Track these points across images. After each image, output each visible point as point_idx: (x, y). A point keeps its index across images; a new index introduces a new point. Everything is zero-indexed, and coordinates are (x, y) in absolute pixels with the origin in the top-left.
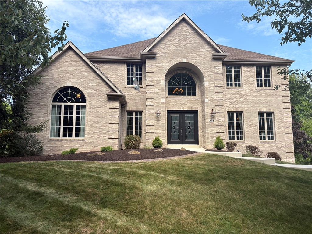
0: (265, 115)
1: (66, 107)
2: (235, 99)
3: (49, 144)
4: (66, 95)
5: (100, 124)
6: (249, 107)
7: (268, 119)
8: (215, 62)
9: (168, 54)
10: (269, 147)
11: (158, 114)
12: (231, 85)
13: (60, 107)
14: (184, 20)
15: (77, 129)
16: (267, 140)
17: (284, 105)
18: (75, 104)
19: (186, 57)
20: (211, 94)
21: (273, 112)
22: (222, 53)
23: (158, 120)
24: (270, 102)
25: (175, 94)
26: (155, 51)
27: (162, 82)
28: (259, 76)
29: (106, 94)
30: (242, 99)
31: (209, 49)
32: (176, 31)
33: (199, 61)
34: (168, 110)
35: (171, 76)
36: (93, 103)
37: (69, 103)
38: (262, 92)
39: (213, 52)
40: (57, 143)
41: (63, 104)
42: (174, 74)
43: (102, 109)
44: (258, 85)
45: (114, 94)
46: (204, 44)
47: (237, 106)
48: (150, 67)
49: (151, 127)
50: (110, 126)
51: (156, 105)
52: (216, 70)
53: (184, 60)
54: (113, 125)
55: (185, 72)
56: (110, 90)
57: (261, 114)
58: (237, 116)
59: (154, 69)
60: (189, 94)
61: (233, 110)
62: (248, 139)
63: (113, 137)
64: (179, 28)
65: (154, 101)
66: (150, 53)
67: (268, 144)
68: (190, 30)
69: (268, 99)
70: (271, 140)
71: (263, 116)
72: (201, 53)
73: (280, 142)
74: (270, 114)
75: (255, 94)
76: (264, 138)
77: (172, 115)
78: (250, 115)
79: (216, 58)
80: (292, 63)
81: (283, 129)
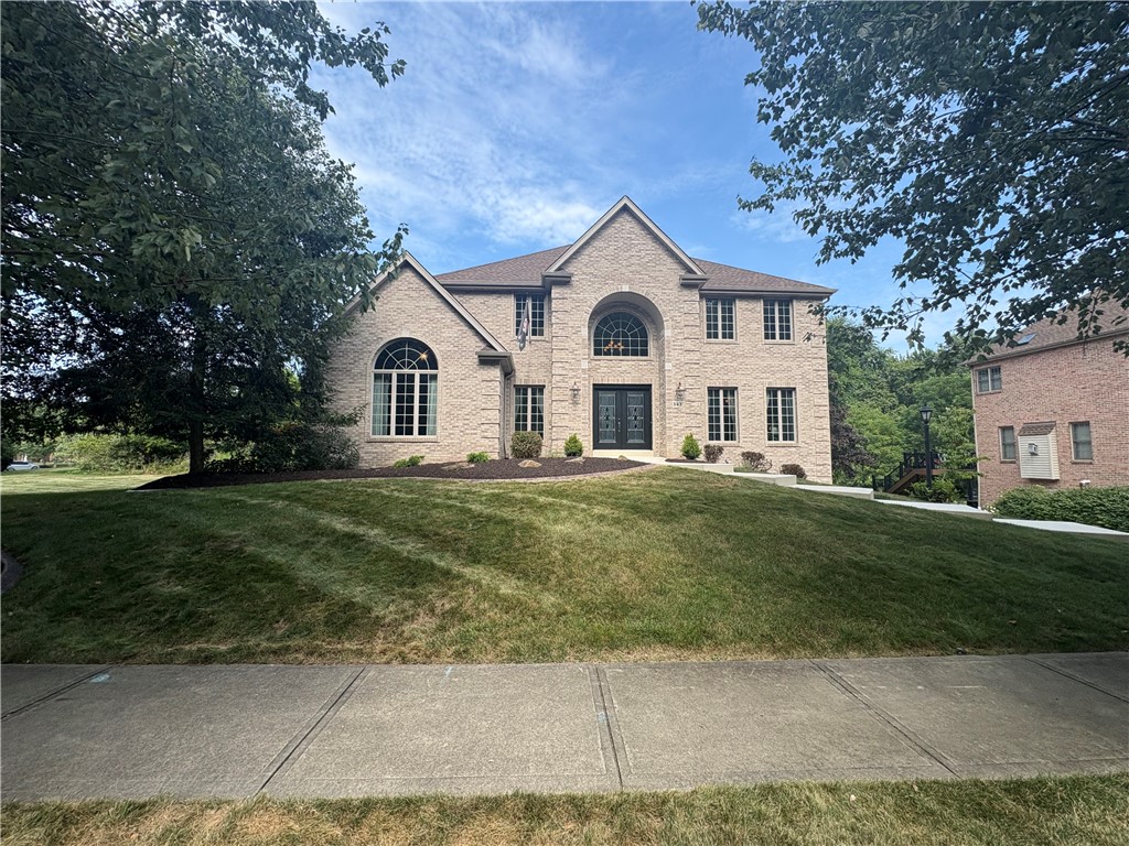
0: (779, 393)
1: (401, 378)
2: (722, 364)
3: (369, 448)
4: (400, 356)
5: (466, 411)
6: (749, 378)
7: (784, 402)
8: (686, 292)
9: (595, 276)
10: (785, 455)
11: (575, 391)
12: (716, 336)
13: (388, 378)
14: (625, 209)
15: (423, 420)
16: (781, 441)
17: (815, 375)
18: (417, 373)
19: (629, 281)
20: (676, 353)
21: (794, 389)
22: (699, 273)
23: (575, 403)
24: (788, 369)
25: (608, 353)
26: (570, 269)
27: (582, 329)
28: (769, 320)
29: (476, 353)
30: (735, 364)
31: (675, 266)
32: (610, 231)
33: (654, 290)
34: (594, 385)
35: (600, 318)
36: (451, 370)
37: (406, 371)
38: (775, 349)
39: (683, 273)
40: (385, 445)
41: (394, 373)
42: (606, 314)
43: (468, 382)
44: (767, 337)
45: (491, 352)
46: (664, 257)
47: (726, 377)
48: (561, 301)
49: (562, 416)
50: (485, 413)
51: (571, 374)
53: (626, 289)
54: (489, 412)
55: (628, 311)
56: (483, 345)
57: (772, 391)
58: (725, 395)
59: (568, 305)
60: (635, 353)
61: (718, 385)
62: (745, 439)
63: (489, 434)
64: (616, 225)
65: (567, 366)
66: (559, 273)
67: (783, 449)
68: (637, 229)
69: (786, 364)
70: (788, 442)
71: (776, 395)
72: (658, 274)
73: (805, 445)
74: (788, 392)
75: (761, 354)
76: (777, 437)
77: (601, 394)
78: (749, 393)
79: (687, 285)
80: (831, 293)
81: (812, 420)
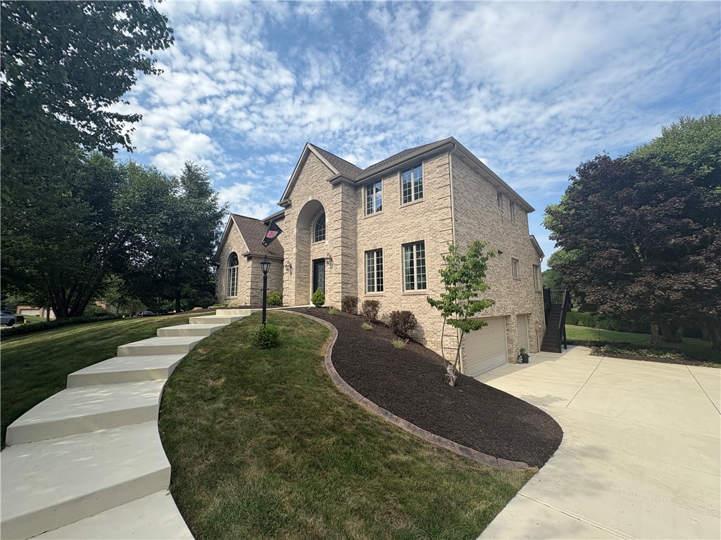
0: (414, 247)
2: (373, 232)
3: (225, 302)
5: (244, 283)
6: (390, 239)
7: (418, 255)
8: (335, 189)
9: (299, 197)
10: (416, 302)
12: (372, 211)
13: (231, 270)
14: (309, 149)
16: (416, 290)
17: (440, 225)
18: (235, 267)
21: (423, 241)
24: (418, 225)
27: (294, 230)
28: (407, 186)
30: (381, 230)
32: (305, 166)
33: (322, 194)
34: (313, 260)
36: (241, 264)
38: (409, 210)
44: (405, 201)
45: (246, 254)
46: (326, 170)
48: (287, 216)
51: (290, 257)
52: (335, 200)
53: (310, 199)
54: (249, 283)
57: (408, 247)
59: (290, 218)
61: (370, 249)
62: (387, 290)
64: (307, 162)
65: (289, 253)
66: (286, 201)
67: (415, 297)
69: (416, 221)
70: (422, 290)
71: (412, 250)
73: (433, 293)
74: (421, 244)
75: (398, 217)
76: (412, 287)
78: (390, 252)
79: (336, 184)
81: (438, 268)
